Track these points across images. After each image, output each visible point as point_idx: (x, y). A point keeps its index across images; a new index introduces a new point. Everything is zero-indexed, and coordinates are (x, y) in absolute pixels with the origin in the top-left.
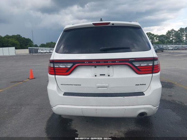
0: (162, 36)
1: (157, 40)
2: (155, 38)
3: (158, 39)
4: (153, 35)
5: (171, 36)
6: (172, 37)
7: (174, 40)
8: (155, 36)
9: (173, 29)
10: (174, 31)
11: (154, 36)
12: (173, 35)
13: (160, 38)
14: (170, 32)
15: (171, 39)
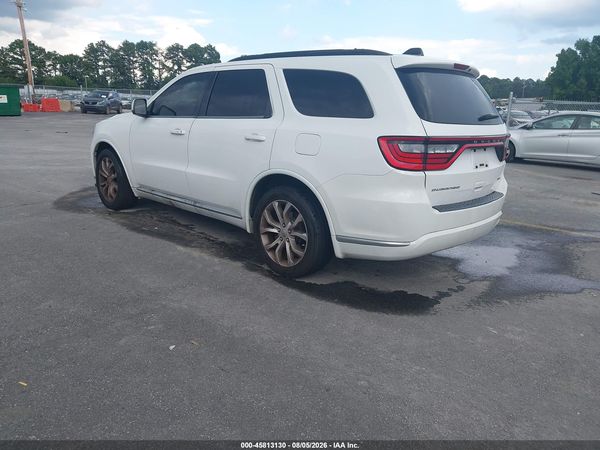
0: (72, 59)
1: (55, 69)
2: (48, 63)
3: (58, 66)
4: (42, 50)
5: (100, 63)
6: (103, 67)
7: (108, 78)
8: (49, 56)
9: (104, 42)
10: (108, 47)
11: (46, 55)
12: (105, 61)
13: (66, 64)
14: (96, 51)
15: (101, 72)
